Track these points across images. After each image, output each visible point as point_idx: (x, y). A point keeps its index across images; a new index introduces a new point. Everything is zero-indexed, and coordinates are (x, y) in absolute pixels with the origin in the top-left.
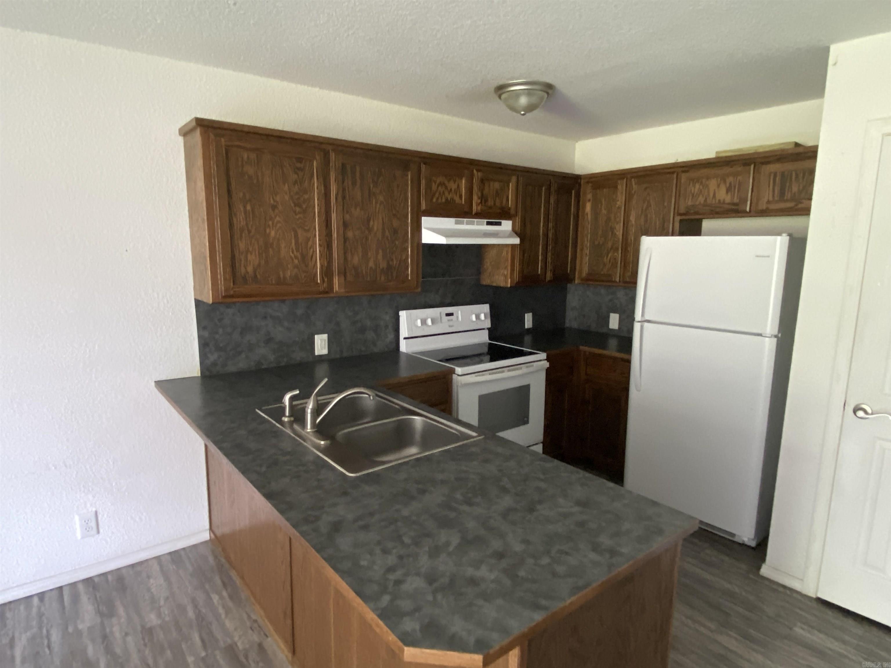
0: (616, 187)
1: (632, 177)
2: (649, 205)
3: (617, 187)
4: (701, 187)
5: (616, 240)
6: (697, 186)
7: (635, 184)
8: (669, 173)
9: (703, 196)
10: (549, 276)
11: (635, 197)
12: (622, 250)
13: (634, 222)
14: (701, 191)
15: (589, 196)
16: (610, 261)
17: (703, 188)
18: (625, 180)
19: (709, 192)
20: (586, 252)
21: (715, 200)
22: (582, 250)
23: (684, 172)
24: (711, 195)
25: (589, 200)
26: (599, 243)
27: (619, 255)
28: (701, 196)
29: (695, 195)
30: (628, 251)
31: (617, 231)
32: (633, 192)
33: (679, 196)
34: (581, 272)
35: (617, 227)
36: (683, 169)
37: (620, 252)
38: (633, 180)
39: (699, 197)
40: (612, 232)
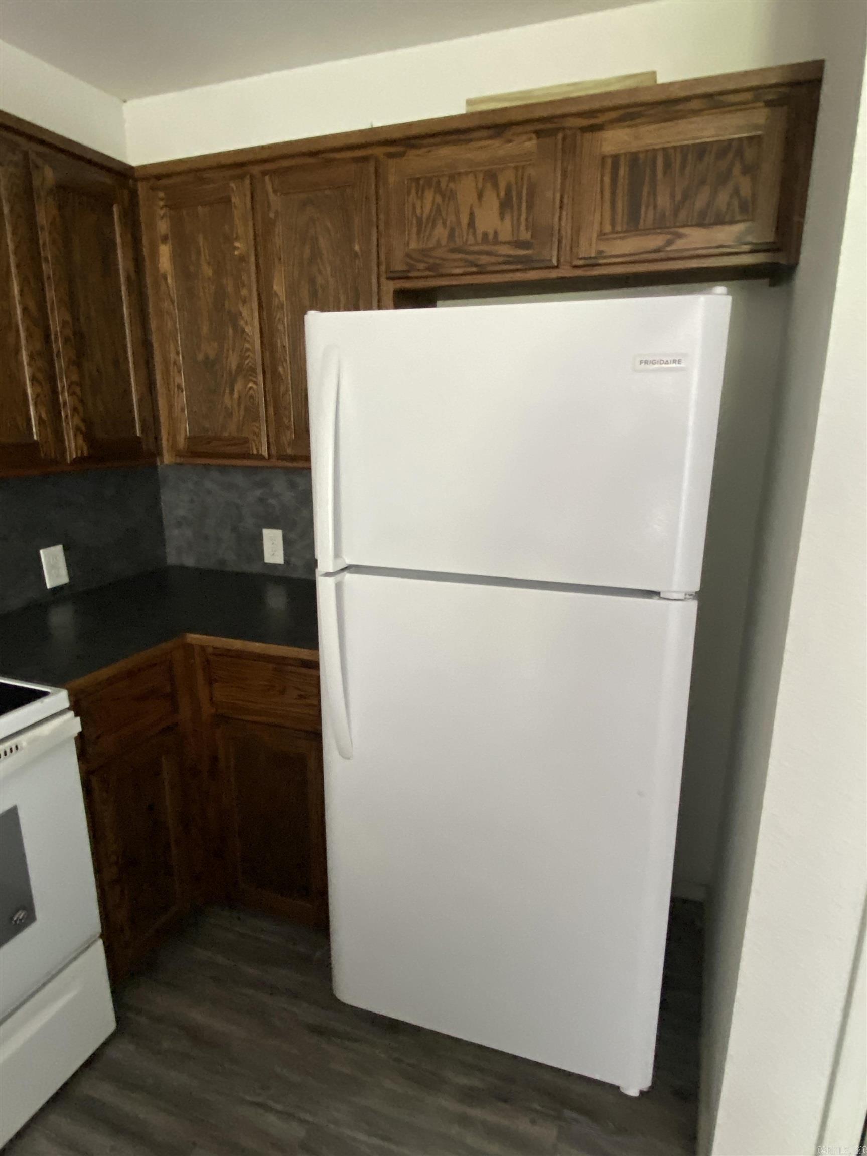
0: (228, 201)
1: (264, 173)
2: (316, 255)
3: (230, 201)
4: (439, 199)
5: (247, 345)
6: (429, 195)
7: (275, 191)
8: (356, 160)
9: (444, 224)
10: (73, 446)
11: (279, 229)
12: (264, 373)
13: (283, 298)
14: (439, 211)
15: (163, 227)
16: (239, 404)
17: (443, 201)
18: (247, 181)
19: (457, 213)
20: (177, 380)
21: (474, 234)
22: (166, 373)
23: (391, 155)
24: (465, 220)
25: (165, 239)
26: (207, 358)
27: (257, 386)
28: (439, 223)
29: (424, 220)
30: (280, 376)
31: (247, 323)
32: (272, 215)
33: (387, 223)
34: (173, 436)
35: (245, 312)
36: (392, 149)
37: (260, 378)
38: (267, 178)
39: (434, 226)
40: (235, 326)
